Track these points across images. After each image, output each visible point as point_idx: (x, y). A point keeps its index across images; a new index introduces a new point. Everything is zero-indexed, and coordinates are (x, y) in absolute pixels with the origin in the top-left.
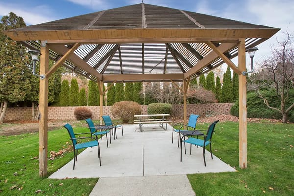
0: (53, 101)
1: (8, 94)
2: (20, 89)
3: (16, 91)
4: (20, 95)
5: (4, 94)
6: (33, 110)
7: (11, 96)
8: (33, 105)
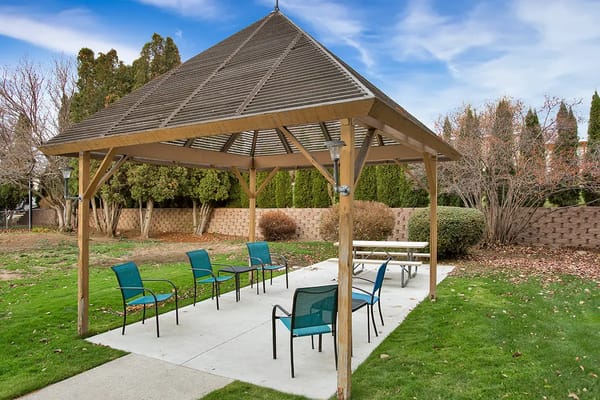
0: (227, 196)
1: (151, 187)
2: (169, 176)
3: (163, 179)
4: (168, 187)
5: (146, 187)
6: (194, 214)
7: (154, 190)
8: (195, 204)
